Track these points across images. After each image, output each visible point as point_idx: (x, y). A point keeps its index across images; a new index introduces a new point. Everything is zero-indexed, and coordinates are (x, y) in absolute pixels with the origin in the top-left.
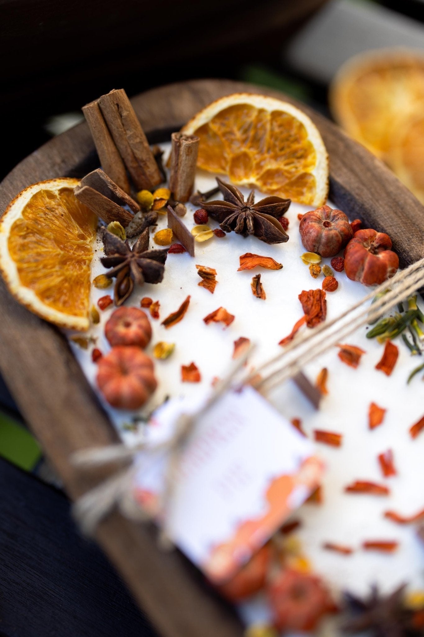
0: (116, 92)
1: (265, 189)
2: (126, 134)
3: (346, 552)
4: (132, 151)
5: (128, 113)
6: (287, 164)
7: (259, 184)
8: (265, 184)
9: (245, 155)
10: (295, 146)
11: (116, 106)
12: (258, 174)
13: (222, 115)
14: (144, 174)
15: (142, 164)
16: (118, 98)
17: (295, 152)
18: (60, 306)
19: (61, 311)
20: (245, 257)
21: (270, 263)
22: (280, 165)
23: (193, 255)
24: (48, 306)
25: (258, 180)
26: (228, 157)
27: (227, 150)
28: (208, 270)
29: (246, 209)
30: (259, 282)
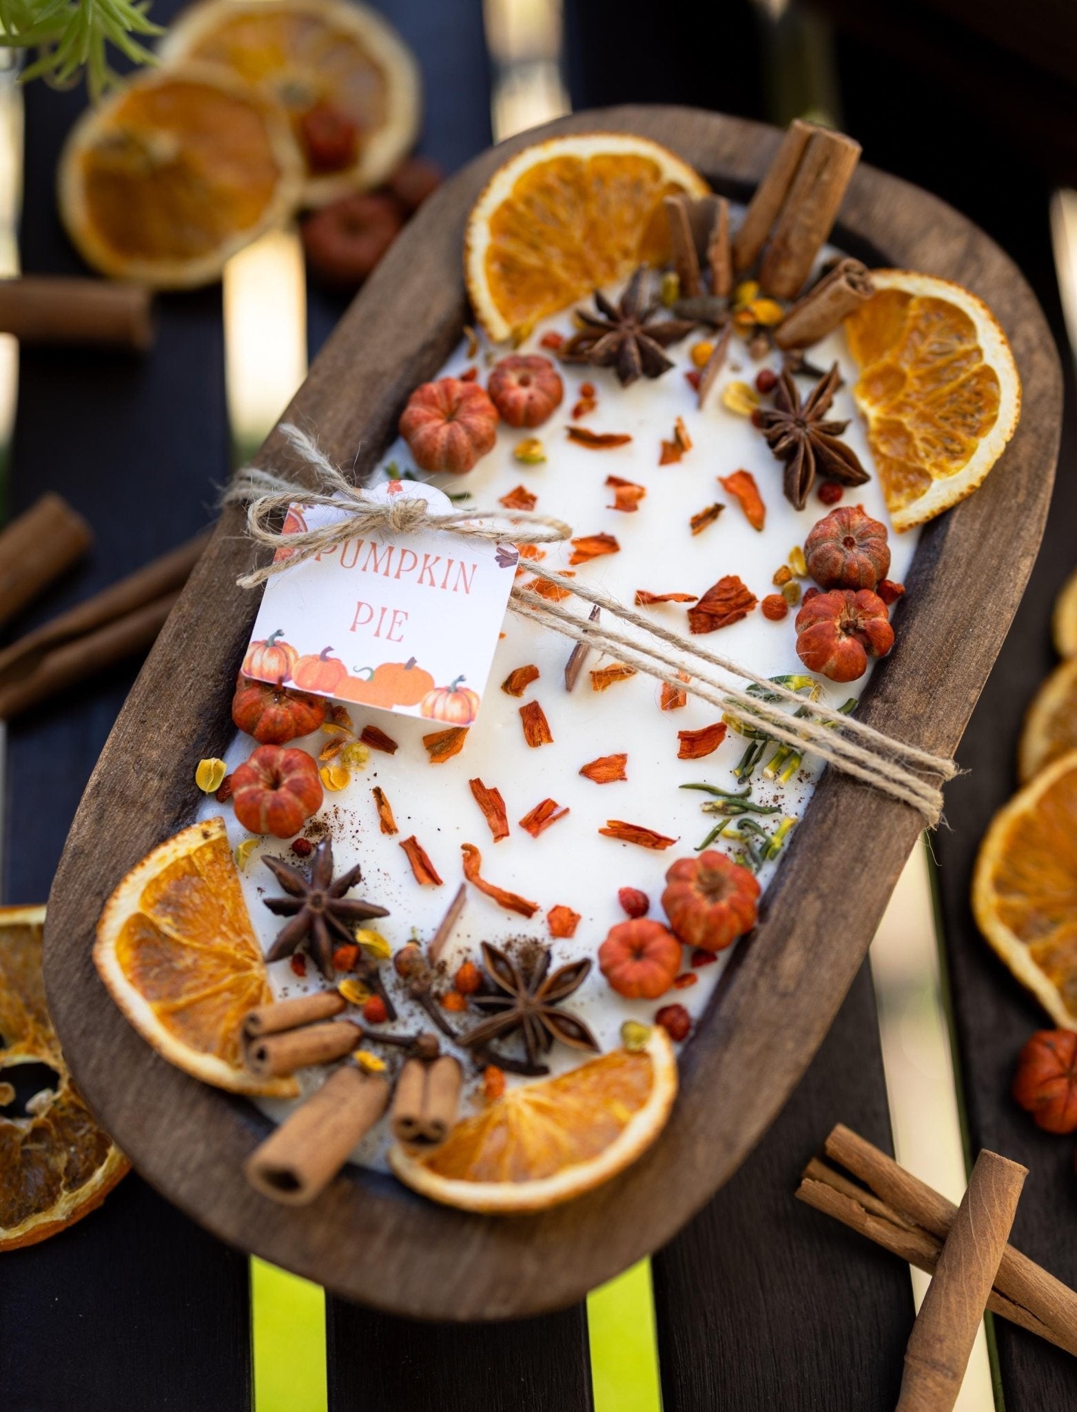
1: (873, 438)
2: (806, 201)
3: (388, 827)
4: (791, 227)
6: (925, 440)
7: (873, 424)
8: (880, 433)
9: (902, 378)
10: (961, 434)
11: (824, 158)
12: (887, 414)
13: (939, 306)
14: (777, 268)
15: (785, 254)
17: (953, 439)
18: (503, 287)
19: (494, 293)
20: (745, 477)
21: (755, 512)
22: (919, 432)
23: (700, 404)
24: (488, 274)
25: (879, 420)
26: (887, 359)
27: (895, 350)
28: (683, 437)
29: (802, 424)
30: (713, 513)
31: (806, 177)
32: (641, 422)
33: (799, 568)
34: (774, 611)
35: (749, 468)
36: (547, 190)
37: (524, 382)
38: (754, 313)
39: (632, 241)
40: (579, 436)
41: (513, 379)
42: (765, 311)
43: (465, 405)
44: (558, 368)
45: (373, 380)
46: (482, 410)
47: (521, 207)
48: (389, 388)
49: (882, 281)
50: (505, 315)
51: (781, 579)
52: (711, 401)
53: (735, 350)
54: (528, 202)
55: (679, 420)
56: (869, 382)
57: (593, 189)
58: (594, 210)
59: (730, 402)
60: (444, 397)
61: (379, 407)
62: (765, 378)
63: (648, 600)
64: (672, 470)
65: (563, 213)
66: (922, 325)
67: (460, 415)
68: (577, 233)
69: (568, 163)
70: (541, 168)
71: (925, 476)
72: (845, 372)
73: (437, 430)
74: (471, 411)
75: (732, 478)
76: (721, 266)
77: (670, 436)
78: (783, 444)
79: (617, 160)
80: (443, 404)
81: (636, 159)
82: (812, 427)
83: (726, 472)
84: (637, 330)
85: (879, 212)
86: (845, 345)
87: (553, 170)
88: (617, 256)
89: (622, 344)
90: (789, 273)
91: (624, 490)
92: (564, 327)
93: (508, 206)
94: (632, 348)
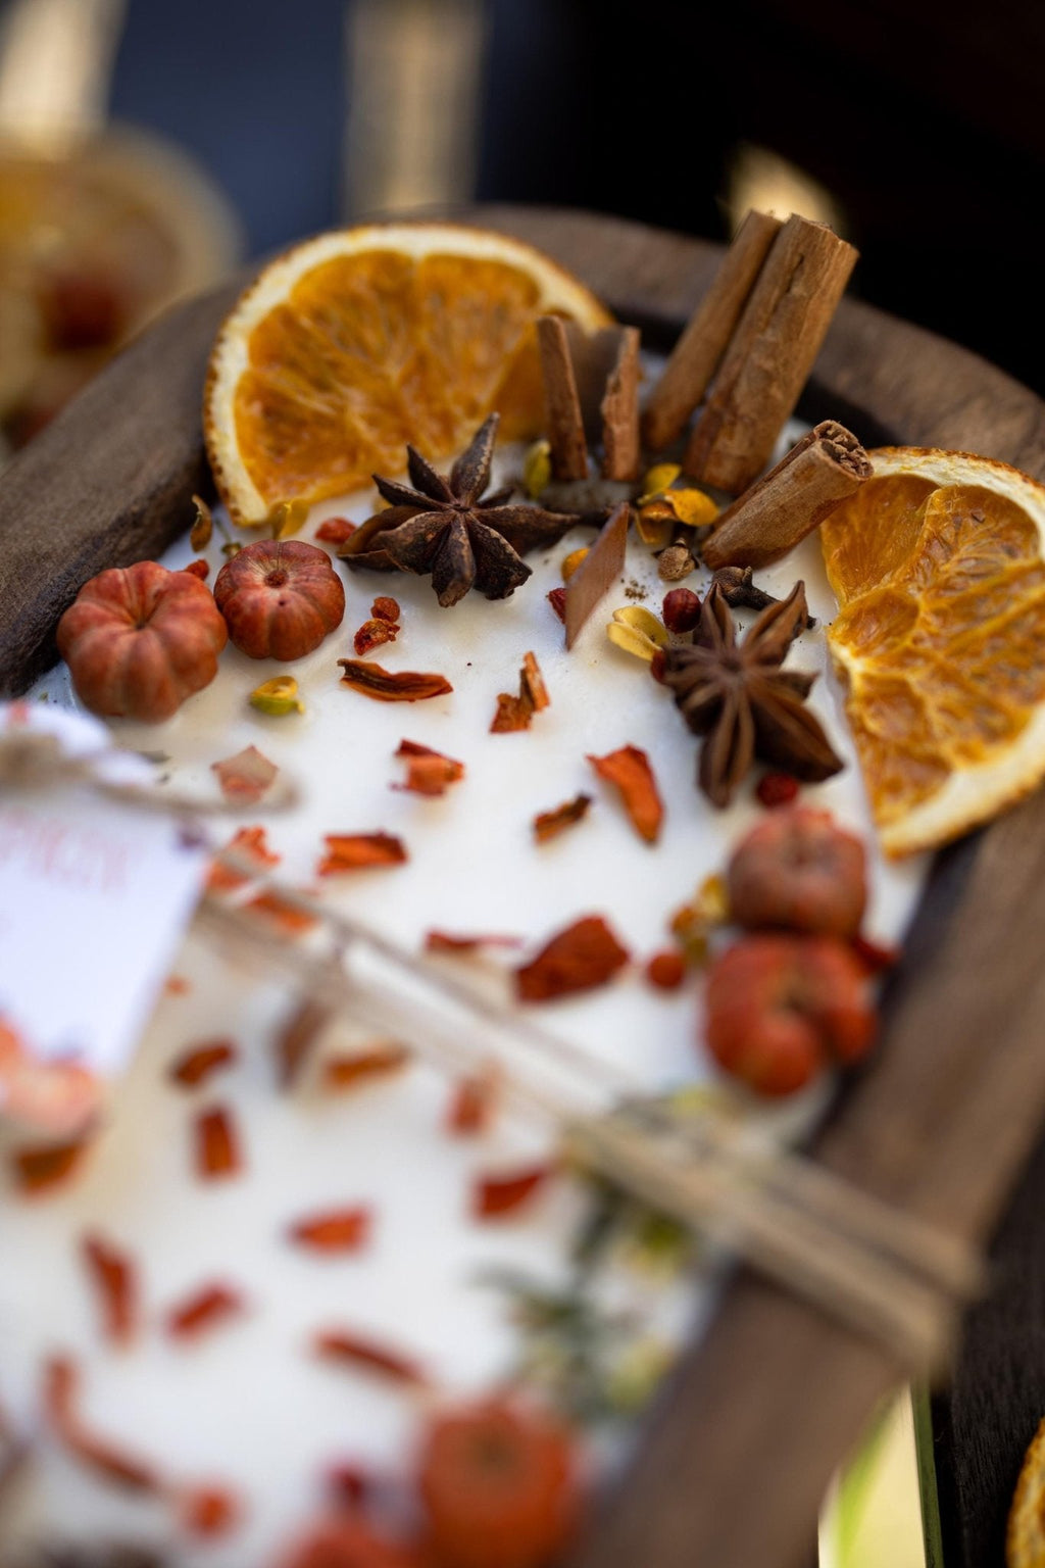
0: (820, 231)
1: (855, 708)
2: (763, 331)
4: (739, 375)
5: (805, 294)
6: (944, 710)
7: (857, 684)
8: (869, 700)
9: (912, 612)
10: (1008, 700)
11: (797, 259)
12: (881, 669)
14: (713, 440)
15: (727, 417)
16: (815, 246)
17: (992, 707)
18: (264, 444)
19: (247, 449)
20: (635, 756)
21: (647, 813)
22: (935, 698)
23: (568, 645)
24: (238, 415)
25: (868, 679)
26: (888, 583)
27: (900, 573)
28: (535, 685)
29: (732, 666)
30: (576, 811)
31: (768, 292)
32: (469, 664)
33: (713, 907)
34: (666, 976)
35: (640, 744)
36: (354, 302)
37: (275, 581)
38: (670, 506)
39: (484, 394)
40: (362, 678)
41: (258, 574)
42: (689, 504)
43: (165, 606)
44: (338, 567)
45: (27, 565)
46: (194, 612)
47: (305, 321)
48: (53, 573)
49: (884, 465)
50: (262, 488)
51: (683, 923)
52: (587, 637)
53: (636, 566)
54: (319, 316)
55: (530, 657)
56: (855, 623)
57: (426, 307)
58: (424, 336)
59: (617, 637)
60: (134, 589)
61: (29, 603)
62: (679, 600)
63: (449, 946)
64: (513, 743)
65: (372, 337)
66: (948, 534)
67: (158, 618)
68: (394, 371)
69: (389, 262)
70: (345, 264)
71: (939, 767)
72: (815, 608)
73: (113, 637)
74: (176, 612)
75: (611, 758)
76: (623, 431)
77: (513, 688)
78: (700, 697)
79: (469, 266)
80: (132, 601)
81: (503, 270)
82: (752, 673)
83: (603, 750)
84: (472, 514)
85: (887, 373)
86: (819, 563)
87: (364, 273)
88: (458, 410)
89: (446, 531)
90: (733, 446)
91: (424, 763)
92: (359, 511)
93: (284, 317)
94: (461, 537)
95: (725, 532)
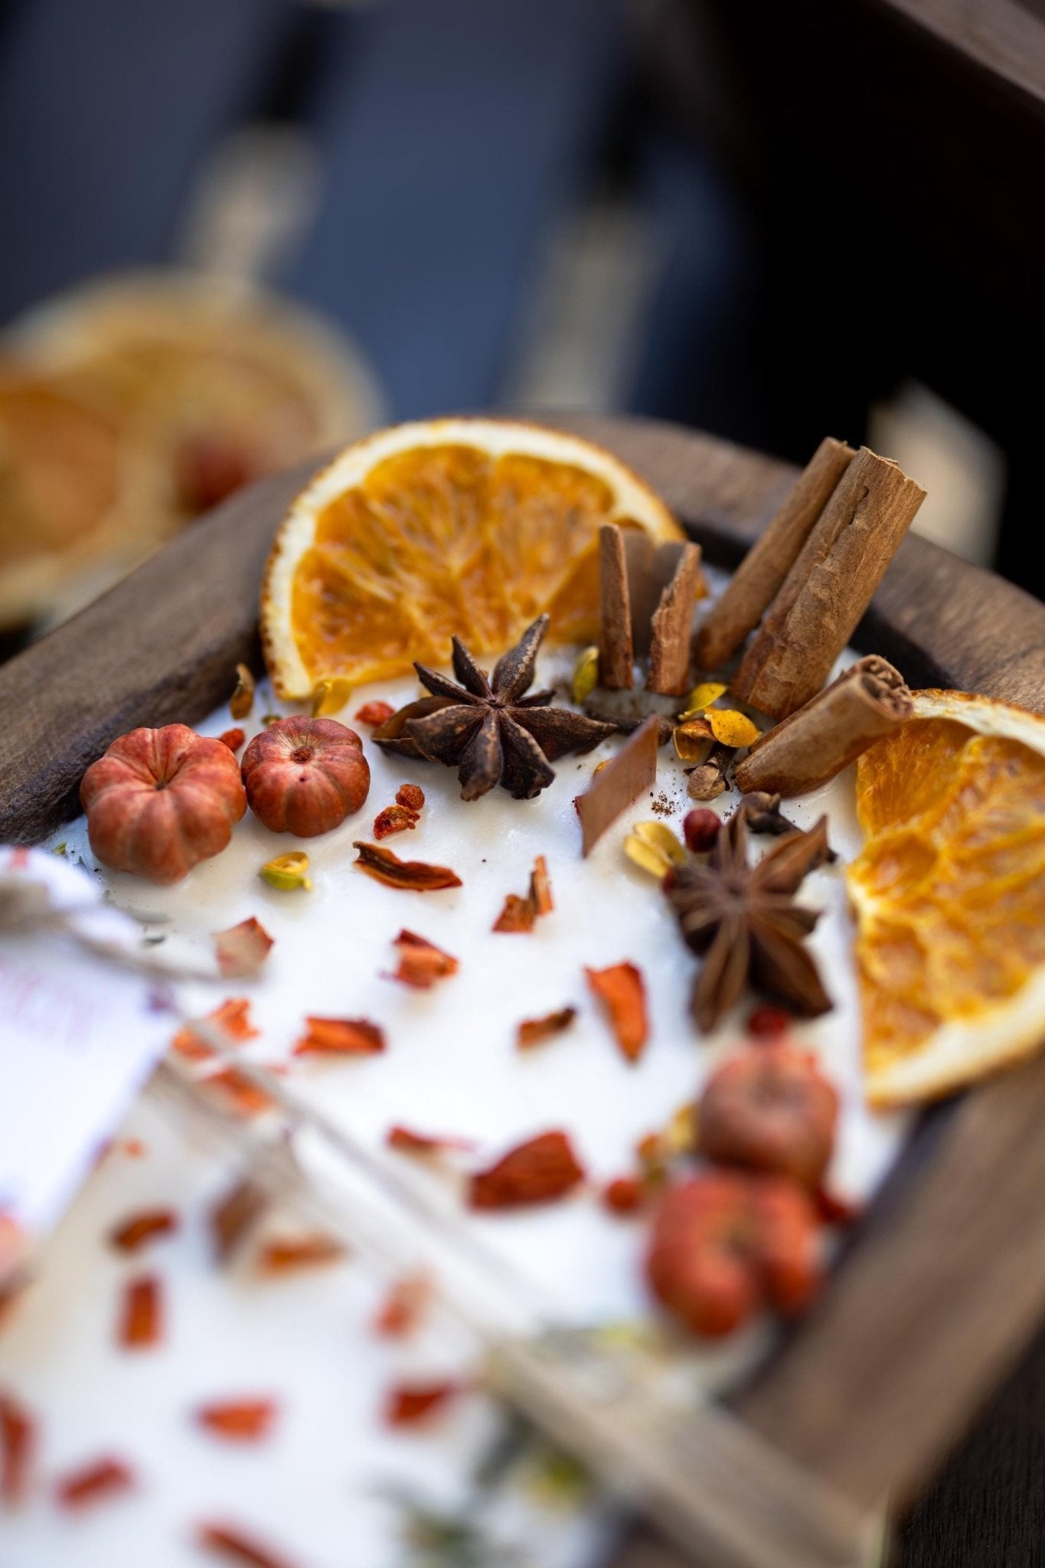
0: (888, 466)
1: (861, 948)
2: (822, 560)
4: (794, 601)
5: (866, 527)
6: (948, 961)
7: (868, 926)
8: (877, 943)
9: (929, 858)
10: (1011, 959)
11: (862, 492)
12: (893, 912)
13: (1014, 752)
14: (761, 663)
15: (778, 642)
16: (880, 482)
17: (995, 964)
18: (318, 620)
19: (300, 622)
20: (631, 973)
21: (631, 1029)
22: (942, 948)
23: (586, 852)
24: (296, 592)
25: (881, 922)
26: (914, 825)
27: (929, 816)
28: (541, 889)
29: (735, 892)
30: (562, 1021)
32: (484, 861)
33: (679, 1136)
34: (621, 1201)
35: (639, 960)
36: (428, 491)
37: (301, 757)
38: (708, 724)
39: (543, 594)
40: (373, 861)
41: (285, 748)
42: (727, 724)
43: (185, 771)
44: (371, 753)
45: (69, 715)
46: (212, 779)
47: (376, 506)
48: (91, 726)
49: (926, 706)
50: (310, 663)
51: (648, 1149)
52: (605, 846)
53: (668, 781)
54: (391, 500)
55: (541, 861)
56: (879, 858)
57: (497, 502)
58: (491, 531)
59: (633, 850)
60: (159, 750)
61: (61, 753)
62: (699, 820)
63: (406, 1141)
64: (513, 944)
65: (439, 527)
66: (981, 782)
67: (179, 779)
68: (457, 561)
69: (466, 457)
70: (423, 455)
71: (931, 1019)
72: (837, 841)
73: (130, 795)
74: (195, 776)
75: (609, 972)
76: (673, 648)
77: (522, 890)
78: (699, 920)
79: (546, 468)
80: (156, 762)
81: (579, 475)
82: (754, 902)
83: (600, 962)
84: (506, 712)
85: (952, 615)
86: (851, 797)
87: (442, 464)
88: (515, 608)
89: (475, 726)
90: (780, 671)
91: (418, 955)
92: (402, 696)
93: (356, 499)
94: (490, 733)
95: (759, 757)
